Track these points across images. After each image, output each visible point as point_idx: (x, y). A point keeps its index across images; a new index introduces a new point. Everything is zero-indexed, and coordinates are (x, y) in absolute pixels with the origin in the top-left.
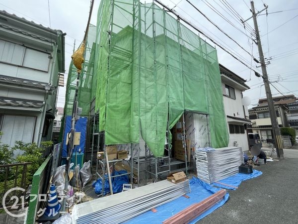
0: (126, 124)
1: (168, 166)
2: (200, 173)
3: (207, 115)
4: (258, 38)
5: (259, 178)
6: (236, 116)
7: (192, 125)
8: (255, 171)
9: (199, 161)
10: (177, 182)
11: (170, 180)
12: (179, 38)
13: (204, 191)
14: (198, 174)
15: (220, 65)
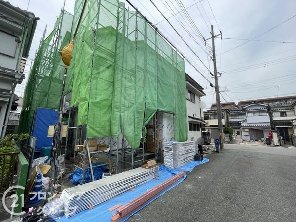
0: (107, 120)
1: (142, 157)
2: (167, 161)
3: (174, 115)
4: (214, 56)
5: (207, 163)
6: (195, 117)
7: (161, 123)
8: (204, 159)
9: (167, 152)
10: (150, 168)
11: (144, 167)
12: (156, 47)
13: (169, 174)
14: (165, 162)
15: (186, 74)
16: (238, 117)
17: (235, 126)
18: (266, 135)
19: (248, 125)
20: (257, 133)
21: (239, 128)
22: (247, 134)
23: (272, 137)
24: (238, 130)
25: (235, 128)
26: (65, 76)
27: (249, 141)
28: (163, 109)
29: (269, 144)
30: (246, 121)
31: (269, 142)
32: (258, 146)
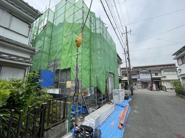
2: (115, 100)
4: (127, 43)
5: (132, 101)
6: (119, 76)
8: (129, 98)
10: (113, 103)
16: (135, 76)
17: (134, 80)
18: (149, 85)
19: (141, 80)
20: (145, 84)
21: (136, 82)
22: (140, 85)
23: (152, 86)
24: (135, 83)
25: (134, 82)
26: (77, 53)
27: (141, 89)
28: (111, 72)
29: (151, 90)
30: (139, 78)
31: (151, 89)
32: (146, 91)
